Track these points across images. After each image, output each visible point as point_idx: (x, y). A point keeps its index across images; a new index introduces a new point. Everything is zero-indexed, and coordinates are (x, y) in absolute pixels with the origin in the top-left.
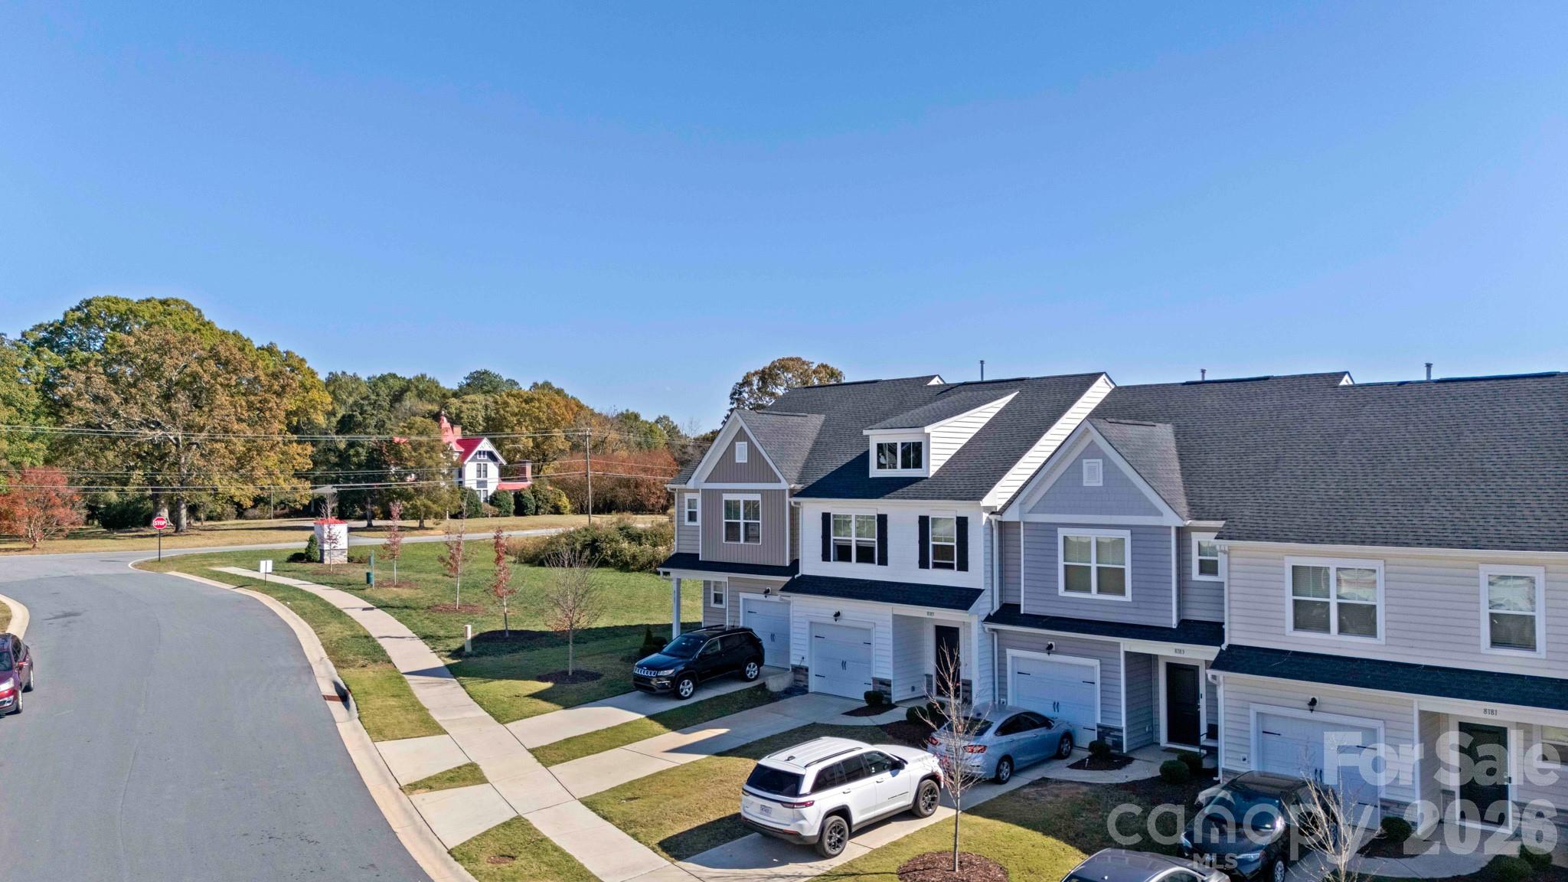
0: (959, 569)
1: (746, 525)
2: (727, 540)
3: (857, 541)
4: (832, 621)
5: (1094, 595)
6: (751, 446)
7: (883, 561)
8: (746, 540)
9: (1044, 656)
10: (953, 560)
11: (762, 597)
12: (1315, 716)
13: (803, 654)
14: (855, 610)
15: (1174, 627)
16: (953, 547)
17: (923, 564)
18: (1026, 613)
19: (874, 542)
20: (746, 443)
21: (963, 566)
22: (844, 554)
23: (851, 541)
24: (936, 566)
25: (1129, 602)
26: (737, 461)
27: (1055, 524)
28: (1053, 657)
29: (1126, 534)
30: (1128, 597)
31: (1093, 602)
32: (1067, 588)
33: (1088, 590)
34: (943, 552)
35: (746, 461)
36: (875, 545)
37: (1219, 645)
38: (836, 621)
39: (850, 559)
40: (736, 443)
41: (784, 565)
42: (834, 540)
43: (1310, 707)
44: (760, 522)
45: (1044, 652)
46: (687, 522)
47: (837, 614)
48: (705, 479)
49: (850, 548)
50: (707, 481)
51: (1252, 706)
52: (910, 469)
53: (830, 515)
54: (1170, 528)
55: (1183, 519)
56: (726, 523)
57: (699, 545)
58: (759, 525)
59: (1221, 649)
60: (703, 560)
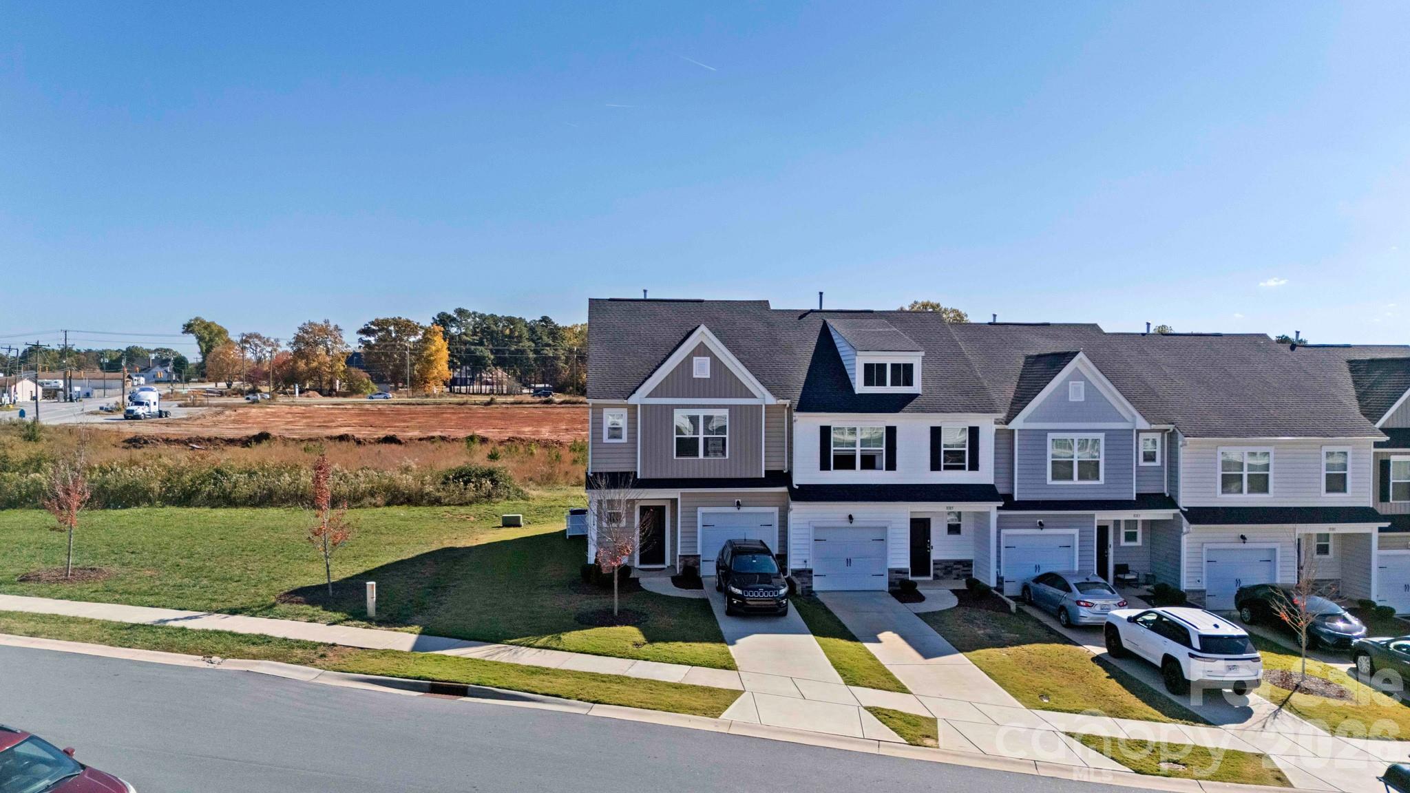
0: (970, 469)
1: (706, 440)
2: (677, 455)
3: (861, 450)
4: (848, 524)
5: (1076, 481)
6: (714, 360)
7: (891, 465)
8: (706, 453)
9: (1038, 531)
10: (964, 462)
11: (734, 510)
12: (1247, 546)
13: (806, 557)
14: (868, 512)
15: (1135, 499)
16: (964, 452)
17: (935, 466)
18: (1020, 500)
19: (882, 450)
20: (708, 358)
21: (974, 466)
22: (845, 462)
23: (855, 450)
24: (946, 468)
25: (1101, 485)
26: (695, 376)
27: (1045, 430)
28: (1045, 531)
29: (1101, 436)
30: (1102, 481)
31: (1077, 486)
32: (1054, 478)
33: (1071, 478)
34: (958, 455)
35: (708, 376)
36: (882, 454)
37: (1178, 508)
38: (851, 523)
39: (853, 467)
40: (695, 358)
41: (759, 476)
42: (834, 450)
43: (1242, 540)
44: (727, 436)
45: (1036, 527)
46: (606, 439)
47: (851, 517)
48: (646, 394)
49: (854, 457)
50: (650, 396)
51: (1205, 545)
52: (902, 387)
53: (830, 427)
54: (1132, 430)
55: (1151, 424)
56: (677, 438)
57: (636, 463)
58: (724, 439)
59: (1182, 511)
60: (643, 477)
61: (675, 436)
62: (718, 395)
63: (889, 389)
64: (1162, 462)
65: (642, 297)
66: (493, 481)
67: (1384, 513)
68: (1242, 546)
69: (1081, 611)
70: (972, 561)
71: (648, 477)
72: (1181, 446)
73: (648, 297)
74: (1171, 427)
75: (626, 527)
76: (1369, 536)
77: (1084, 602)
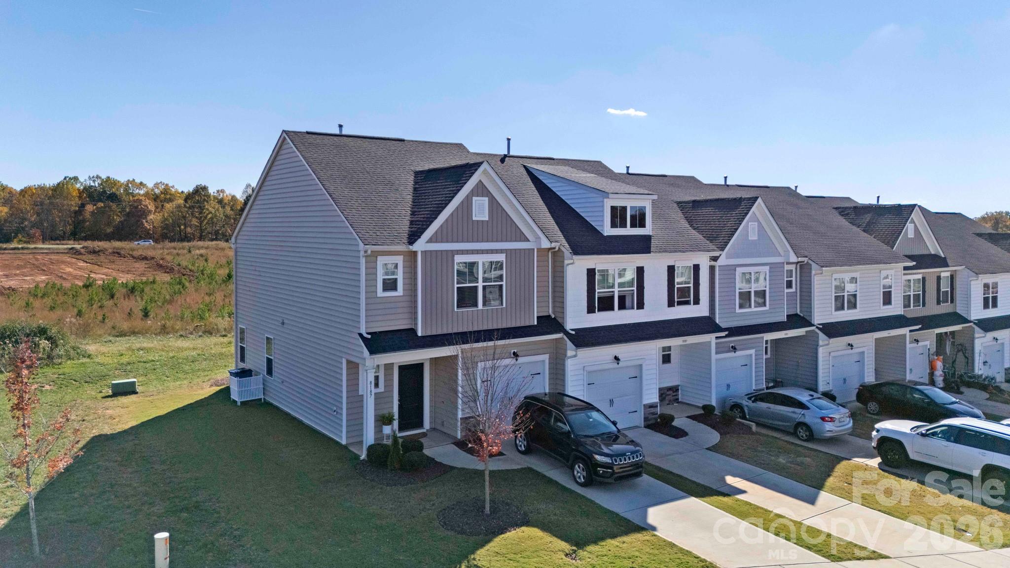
0: (694, 304)
1: (484, 288)
2: (458, 307)
3: (618, 291)
4: (616, 365)
5: (753, 308)
6: (493, 201)
7: (641, 305)
8: (485, 303)
9: (732, 354)
10: (689, 296)
11: (513, 361)
12: (852, 351)
14: (628, 351)
15: (786, 320)
16: (689, 288)
17: (671, 303)
19: (633, 290)
20: (486, 199)
21: (697, 301)
22: (606, 304)
23: (613, 292)
24: (680, 303)
25: (767, 310)
26: (474, 218)
27: (735, 265)
29: (767, 269)
30: (767, 307)
31: (754, 314)
32: (740, 307)
33: (750, 306)
34: (684, 292)
35: (487, 219)
36: (634, 293)
37: (813, 325)
38: (618, 364)
39: (612, 309)
40: (474, 198)
41: (531, 324)
42: (598, 293)
43: (850, 347)
44: (504, 283)
45: (728, 351)
46: (380, 293)
47: (616, 358)
48: (426, 240)
49: (612, 297)
50: (430, 241)
51: (832, 354)
52: (638, 229)
53: (595, 269)
54: (784, 263)
55: (798, 257)
56: (458, 288)
57: (416, 319)
58: (501, 286)
59: (817, 327)
60: (424, 334)
61: (456, 286)
62: (495, 240)
63: (629, 231)
64: (796, 288)
65: (337, 132)
66: (49, 339)
67: (909, 317)
68: (850, 351)
69: (827, 426)
70: (678, 386)
71: (429, 333)
72: (815, 275)
73: (344, 132)
74: (806, 260)
75: (385, 392)
76: (905, 335)
77: (829, 417)
